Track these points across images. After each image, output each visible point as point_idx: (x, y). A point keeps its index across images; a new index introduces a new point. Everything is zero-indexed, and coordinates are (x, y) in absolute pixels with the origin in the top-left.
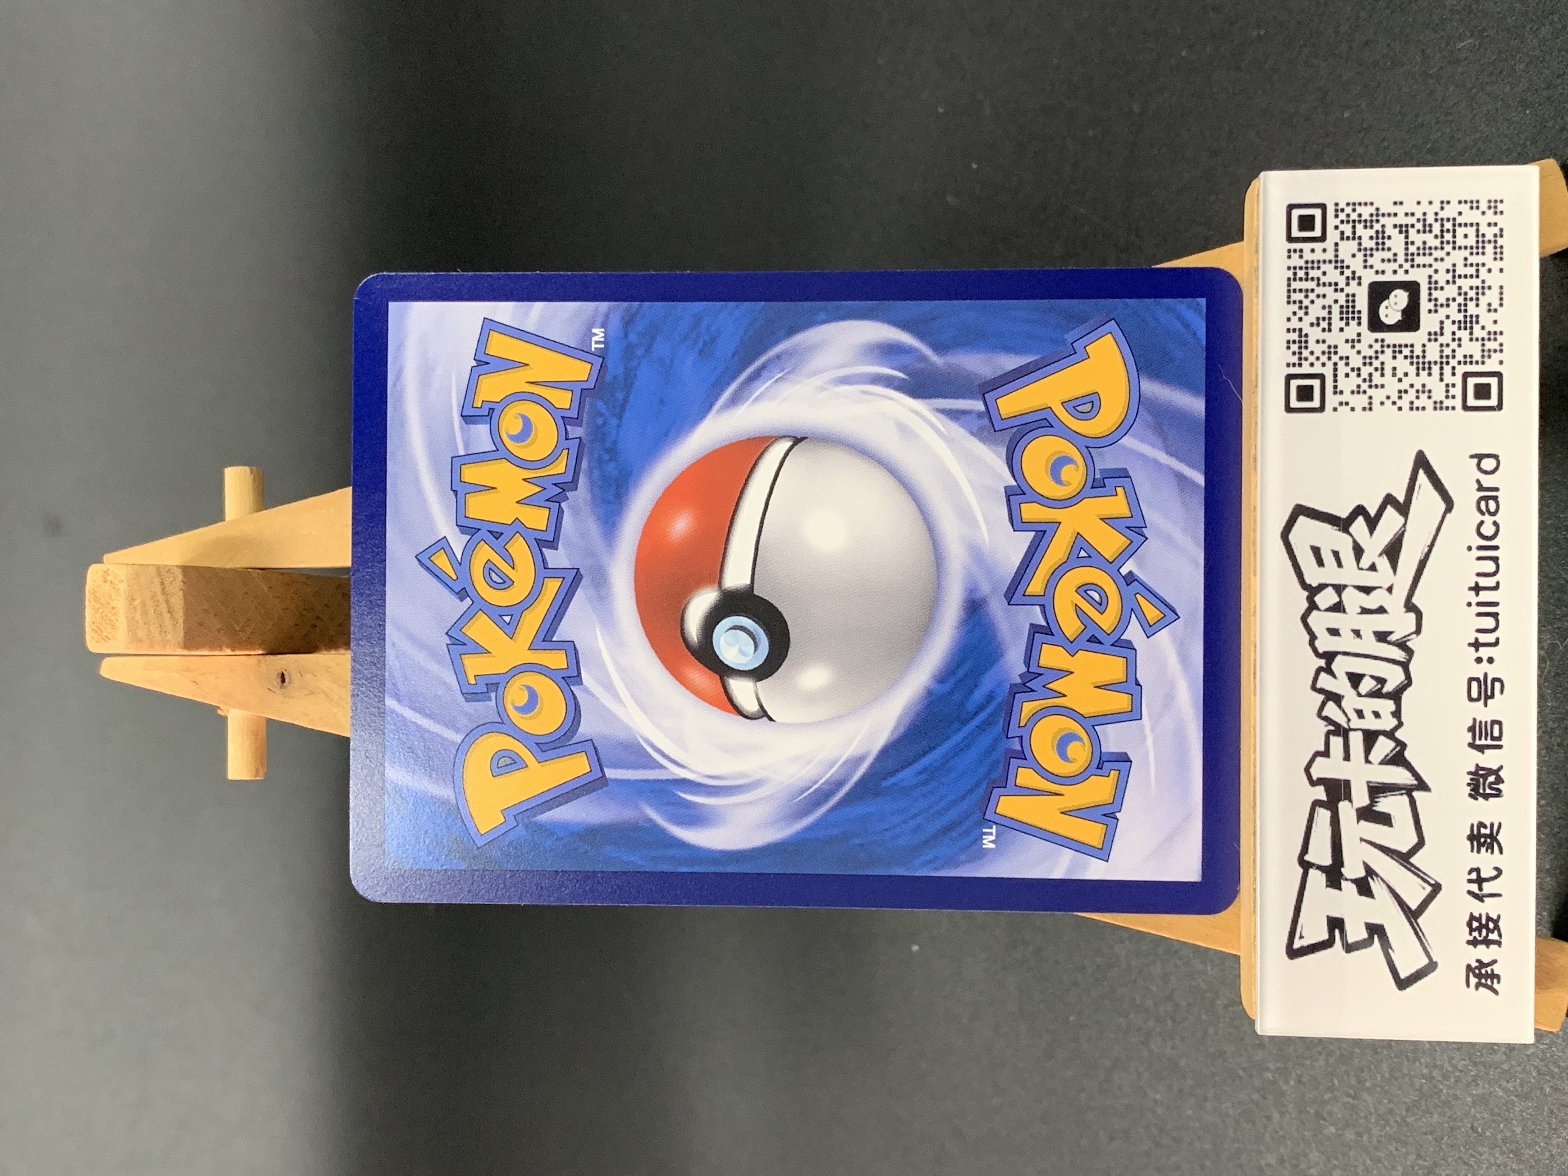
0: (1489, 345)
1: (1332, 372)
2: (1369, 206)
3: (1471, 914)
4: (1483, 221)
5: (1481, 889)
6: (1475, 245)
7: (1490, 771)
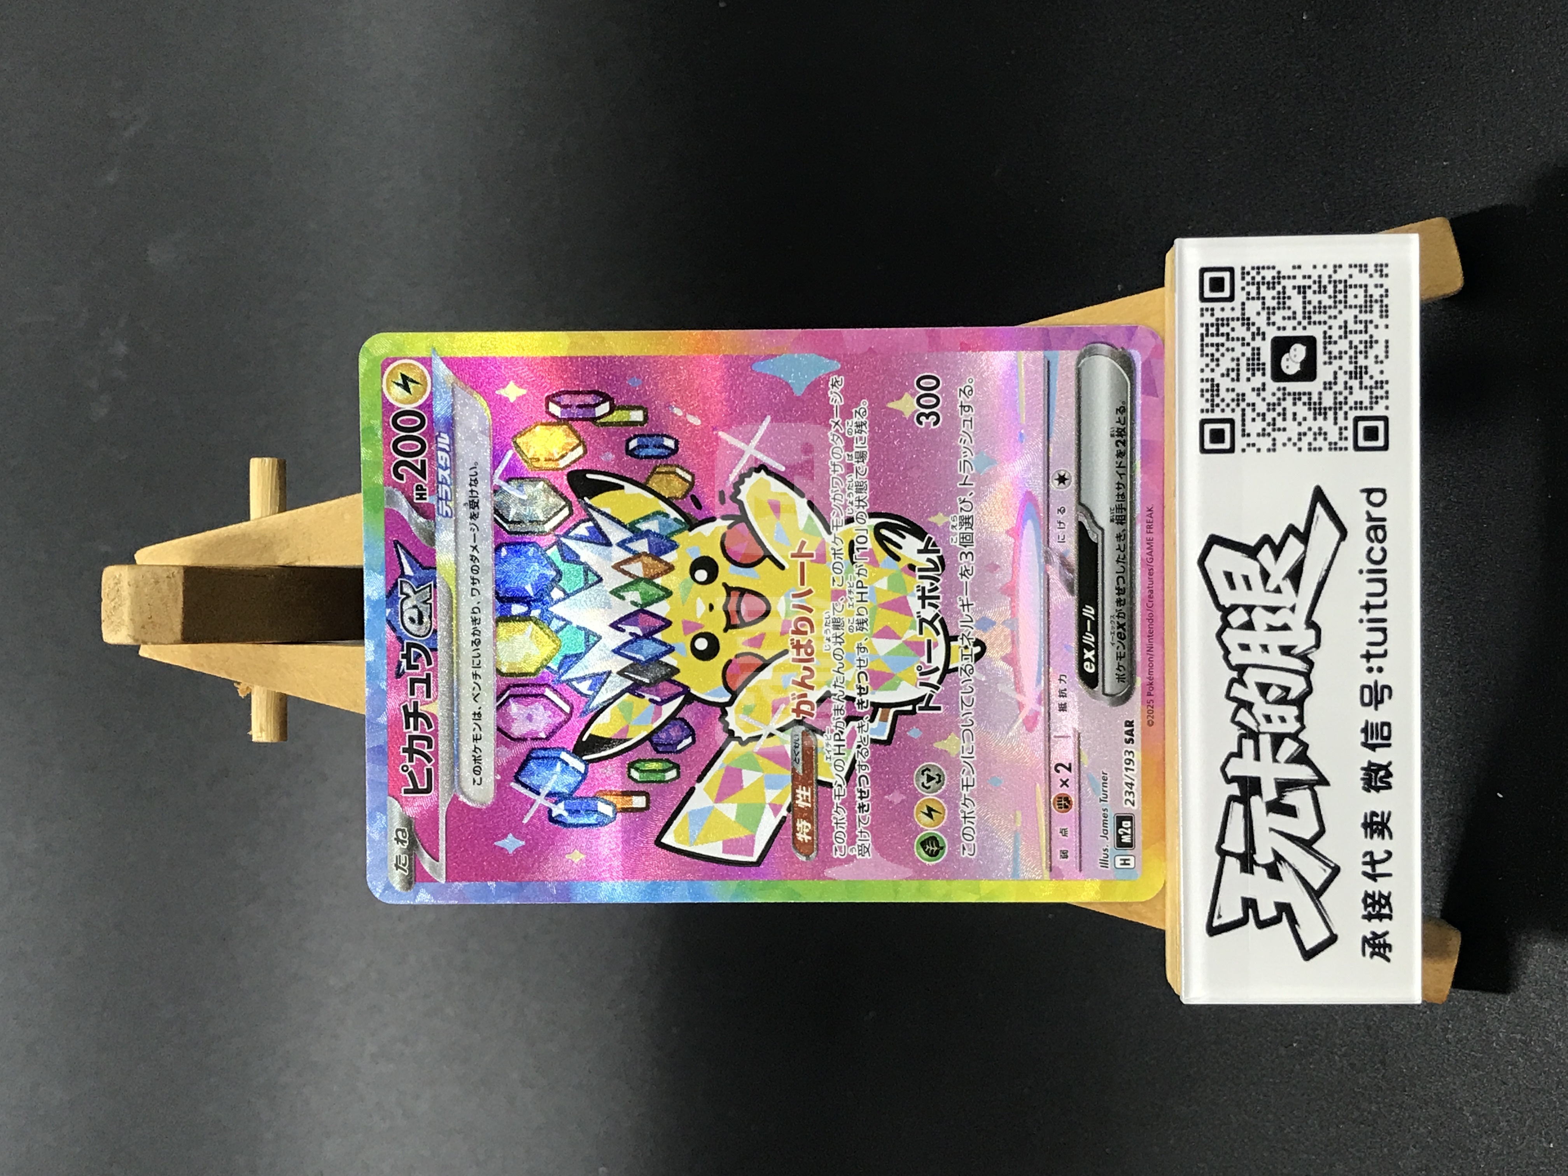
0: (1378, 392)
1: (1240, 418)
2: (1271, 270)
3: (1366, 892)
4: (1371, 283)
5: (1374, 869)
6: (1363, 303)
7: (1381, 767)
